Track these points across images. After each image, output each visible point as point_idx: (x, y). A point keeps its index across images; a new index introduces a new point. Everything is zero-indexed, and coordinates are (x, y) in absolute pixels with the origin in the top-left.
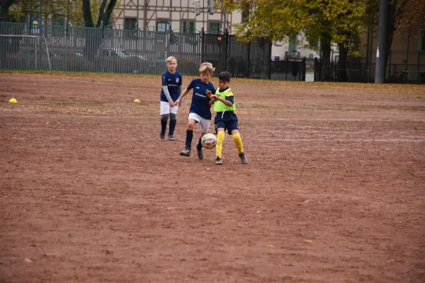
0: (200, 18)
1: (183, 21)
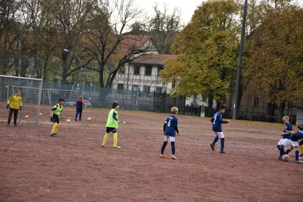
0: (152, 85)
1: (145, 87)
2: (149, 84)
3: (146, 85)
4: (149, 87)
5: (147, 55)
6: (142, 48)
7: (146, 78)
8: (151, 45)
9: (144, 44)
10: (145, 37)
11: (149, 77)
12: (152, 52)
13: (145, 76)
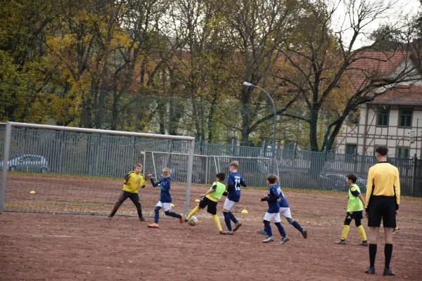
0: (413, 146)
1: (399, 149)
2: (407, 144)
3: (401, 144)
4: (407, 150)
5: (402, 87)
6: (393, 76)
7: (401, 132)
8: (409, 69)
9: (396, 67)
10: (398, 55)
11: (408, 131)
12: (411, 82)
13: (399, 127)
